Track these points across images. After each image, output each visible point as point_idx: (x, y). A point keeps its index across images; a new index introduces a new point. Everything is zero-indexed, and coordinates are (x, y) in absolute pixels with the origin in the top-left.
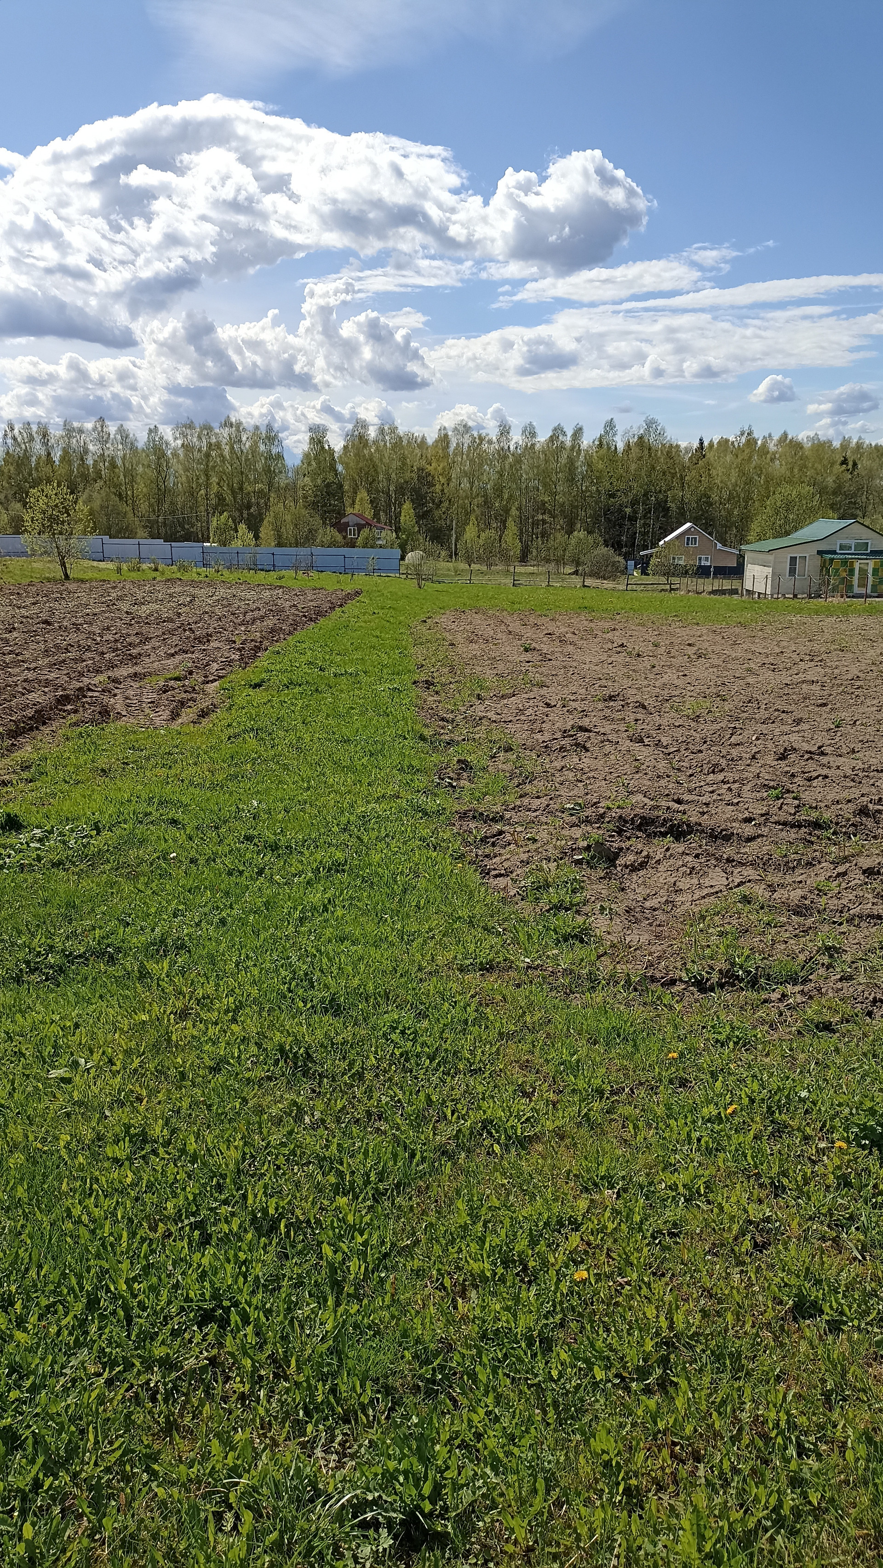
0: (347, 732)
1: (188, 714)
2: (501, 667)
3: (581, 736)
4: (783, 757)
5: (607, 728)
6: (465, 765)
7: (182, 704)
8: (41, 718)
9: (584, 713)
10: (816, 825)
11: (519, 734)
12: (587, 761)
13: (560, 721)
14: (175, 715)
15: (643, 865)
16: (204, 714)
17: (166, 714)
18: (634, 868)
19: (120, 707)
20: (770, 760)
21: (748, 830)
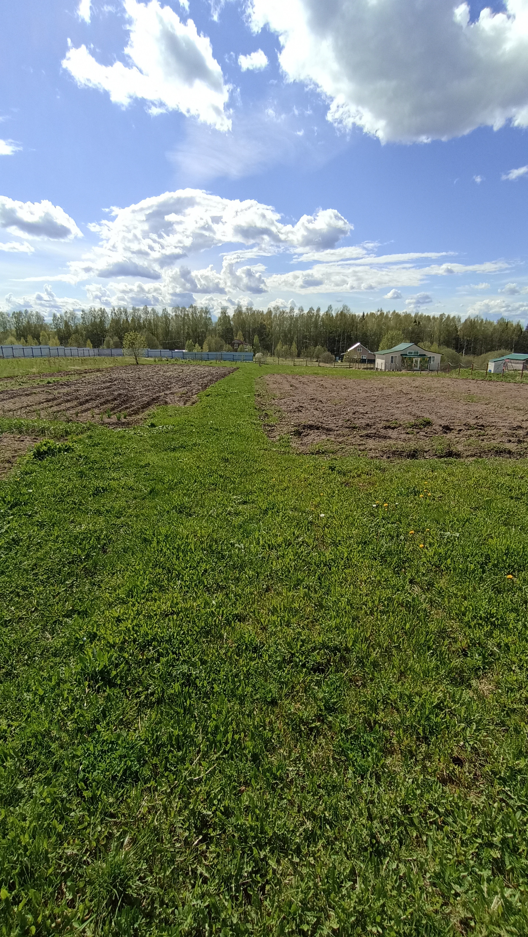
0: (235, 407)
1: (189, 404)
2: (282, 391)
3: (300, 409)
4: (354, 414)
5: (309, 406)
6: (266, 415)
7: (187, 401)
8: (149, 404)
9: (303, 403)
10: (354, 428)
11: (284, 408)
12: (301, 414)
13: (296, 405)
14: (185, 404)
15: (307, 435)
16: (193, 403)
17: (183, 403)
18: (305, 436)
19: (169, 401)
20: (351, 414)
21: (337, 429)
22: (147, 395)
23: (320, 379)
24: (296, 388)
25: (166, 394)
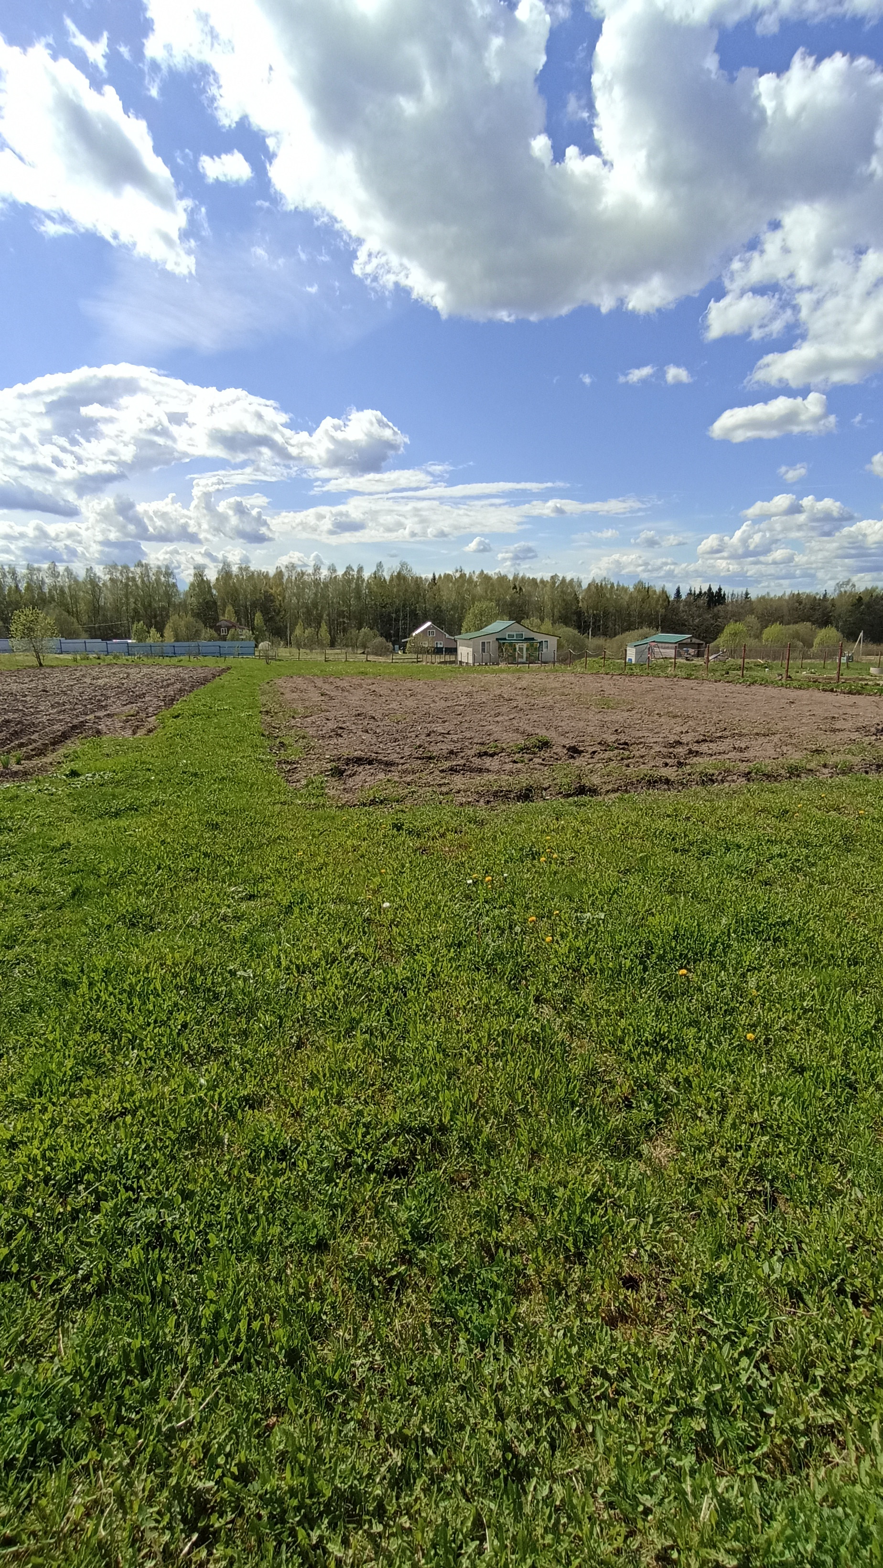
0: (226, 733)
1: (141, 733)
2: (307, 704)
3: (340, 731)
4: (429, 735)
5: (354, 727)
6: (282, 744)
7: (137, 727)
8: (64, 737)
9: (344, 722)
10: (430, 758)
11: (311, 731)
12: (340, 740)
13: (331, 725)
14: (134, 733)
15: (354, 775)
16: (150, 731)
17: (130, 732)
18: (350, 776)
19: (105, 730)
20: (423, 737)
21: (402, 761)
22: (61, 721)
23: (370, 681)
24: (331, 698)
25: (99, 718)
